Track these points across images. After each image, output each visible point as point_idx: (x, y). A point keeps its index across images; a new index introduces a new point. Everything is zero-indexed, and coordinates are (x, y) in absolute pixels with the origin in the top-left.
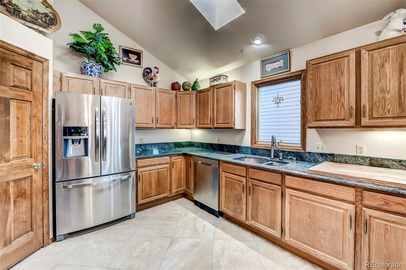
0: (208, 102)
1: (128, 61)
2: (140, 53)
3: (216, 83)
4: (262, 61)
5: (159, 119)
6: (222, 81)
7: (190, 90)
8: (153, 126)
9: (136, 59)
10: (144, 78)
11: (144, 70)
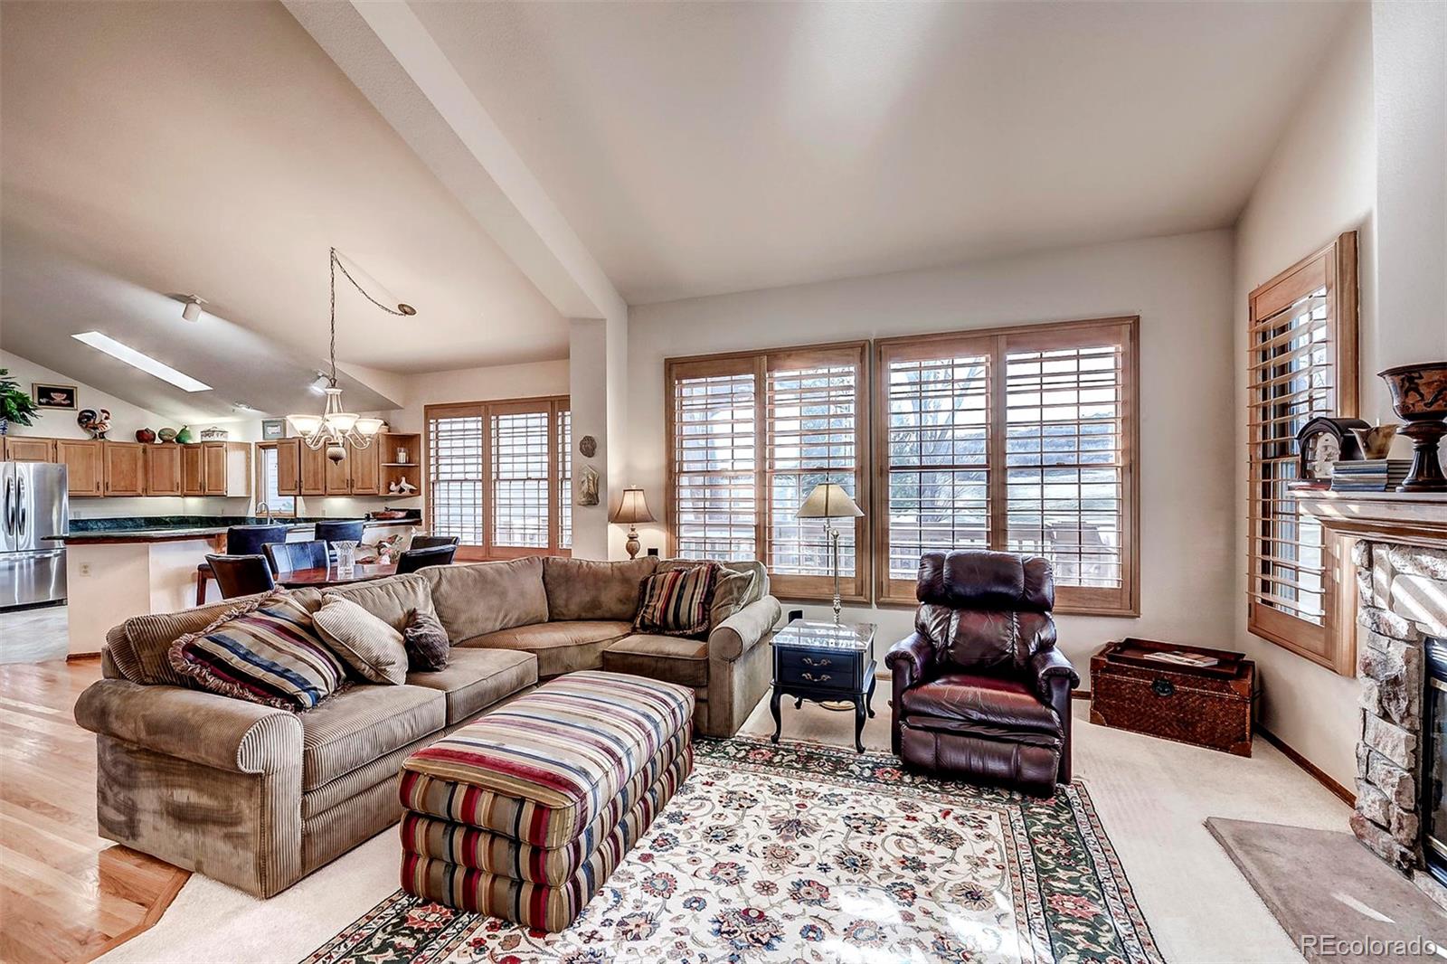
0: (197, 462)
1: (48, 404)
2: (72, 391)
3: (207, 439)
4: (264, 422)
5: (110, 484)
6: (215, 438)
7: (174, 440)
8: (101, 493)
9: (64, 400)
10: (81, 426)
11: (81, 414)
